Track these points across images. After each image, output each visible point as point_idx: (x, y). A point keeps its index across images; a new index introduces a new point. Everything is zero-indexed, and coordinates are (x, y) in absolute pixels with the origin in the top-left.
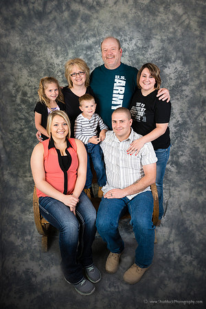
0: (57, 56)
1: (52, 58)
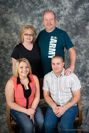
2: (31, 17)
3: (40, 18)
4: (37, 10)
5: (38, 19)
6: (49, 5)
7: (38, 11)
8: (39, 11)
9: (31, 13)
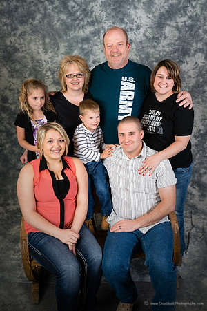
0: (46, 51)
1: (38, 53)
2: (66, 44)
3: (86, 46)
4: (80, 28)
7: (81, 31)
9: (66, 35)
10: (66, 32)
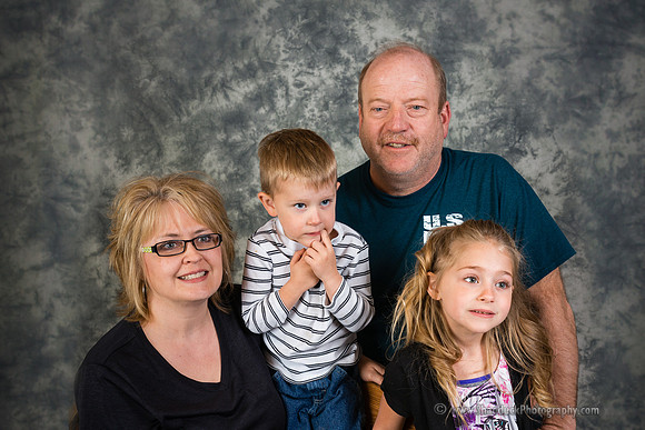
2: (181, 137)
3: (237, 137)
4: (214, 90)
5: (225, 143)
6: (283, 56)
7: (220, 96)
8: (226, 97)
9: (179, 112)
10: (176, 104)
